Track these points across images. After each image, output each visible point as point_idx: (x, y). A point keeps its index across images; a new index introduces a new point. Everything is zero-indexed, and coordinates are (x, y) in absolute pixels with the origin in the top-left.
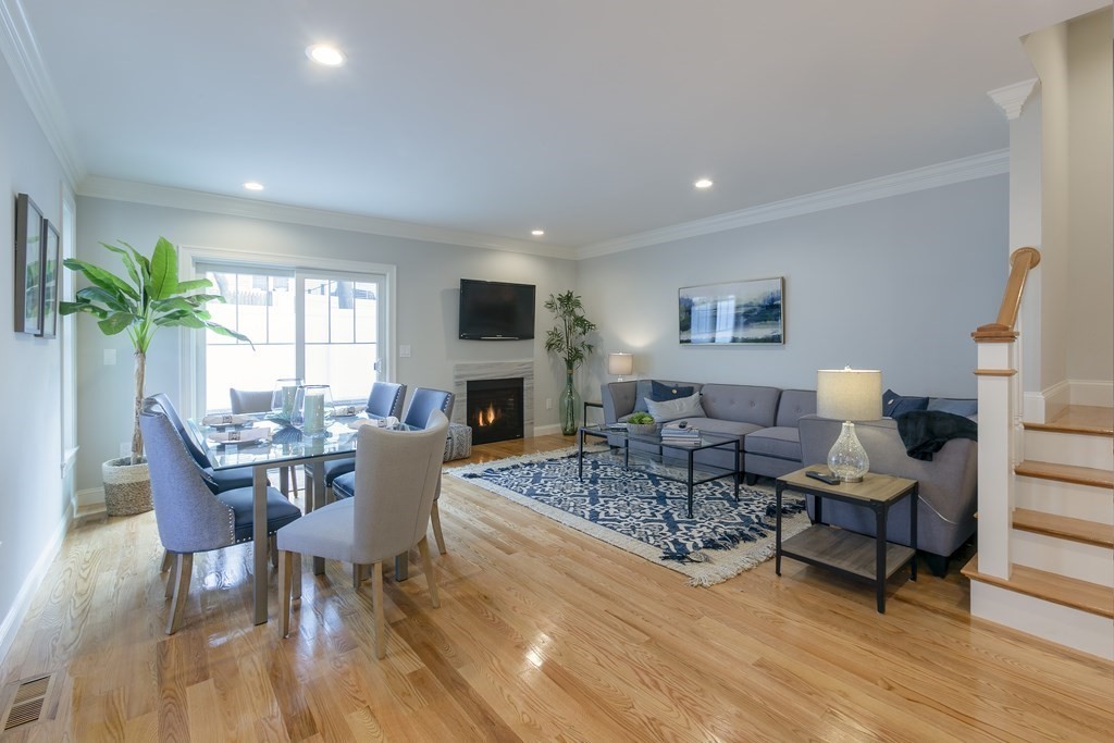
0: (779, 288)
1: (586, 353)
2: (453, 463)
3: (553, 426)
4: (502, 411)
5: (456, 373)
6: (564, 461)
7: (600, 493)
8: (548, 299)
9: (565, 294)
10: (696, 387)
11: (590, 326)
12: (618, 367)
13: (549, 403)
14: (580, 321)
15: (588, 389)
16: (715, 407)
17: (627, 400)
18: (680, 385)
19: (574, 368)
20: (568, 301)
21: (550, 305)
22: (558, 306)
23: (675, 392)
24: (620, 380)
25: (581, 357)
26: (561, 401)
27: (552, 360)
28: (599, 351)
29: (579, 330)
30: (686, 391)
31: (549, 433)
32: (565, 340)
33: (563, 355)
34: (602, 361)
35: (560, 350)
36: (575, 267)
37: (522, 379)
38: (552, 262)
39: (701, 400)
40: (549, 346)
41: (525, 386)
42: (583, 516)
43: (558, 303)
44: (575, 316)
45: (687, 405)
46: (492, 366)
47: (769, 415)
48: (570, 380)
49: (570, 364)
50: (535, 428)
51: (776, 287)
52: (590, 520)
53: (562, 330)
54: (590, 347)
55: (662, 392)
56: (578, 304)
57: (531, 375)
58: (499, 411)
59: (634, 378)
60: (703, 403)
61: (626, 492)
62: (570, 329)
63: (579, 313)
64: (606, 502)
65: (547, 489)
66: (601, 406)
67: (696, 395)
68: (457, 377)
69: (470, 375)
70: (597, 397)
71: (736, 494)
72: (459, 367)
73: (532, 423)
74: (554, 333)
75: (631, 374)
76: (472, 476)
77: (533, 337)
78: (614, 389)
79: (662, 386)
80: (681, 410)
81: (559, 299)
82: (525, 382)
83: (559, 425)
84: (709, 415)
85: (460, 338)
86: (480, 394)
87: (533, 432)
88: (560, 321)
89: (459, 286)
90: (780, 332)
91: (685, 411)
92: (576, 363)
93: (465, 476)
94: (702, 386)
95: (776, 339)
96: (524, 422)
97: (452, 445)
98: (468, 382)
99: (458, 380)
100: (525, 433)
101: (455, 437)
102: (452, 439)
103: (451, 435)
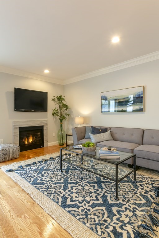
0: (142, 90)
1: (67, 116)
2: (8, 163)
3: (56, 142)
4: (36, 138)
5: (14, 124)
6: (57, 159)
7: (69, 181)
8: (53, 98)
9: (59, 96)
10: (108, 129)
11: (68, 107)
12: (79, 122)
13: (54, 134)
14: (65, 106)
15: (68, 129)
16: (117, 136)
17: (82, 134)
18: (102, 128)
19: (63, 122)
20: (60, 98)
21: (54, 100)
22: (57, 100)
23: (100, 130)
24: (79, 126)
25: (65, 118)
26: (58, 133)
27: (55, 119)
28: (72, 116)
29: (65, 109)
30: (105, 130)
31: (54, 145)
32: (59, 112)
33: (59, 117)
34: (73, 119)
35: (58, 116)
36: (63, 87)
37: (43, 126)
38: (54, 85)
39: (111, 133)
40: (53, 114)
41: (44, 129)
42: (58, 203)
43: (57, 99)
44: (62, 103)
45: (106, 135)
46: (30, 121)
47: (139, 140)
48: (61, 126)
49: (61, 120)
50: (49, 144)
51: (140, 90)
52: (61, 206)
53: (58, 108)
54: (68, 115)
55: (96, 130)
56: (64, 100)
57: (47, 125)
58: (34, 138)
59: (84, 125)
60: (112, 134)
61: (82, 179)
62: (61, 108)
63: (64, 102)
64: (72, 187)
65: (44, 178)
66: (72, 136)
67: (109, 132)
68: (14, 126)
69: (19, 125)
70: (70, 133)
71: (135, 179)
72: (14, 122)
73: (47, 142)
74: (55, 110)
75: (83, 124)
76: (10, 171)
77: (47, 111)
78: (77, 129)
79: (96, 128)
80: (104, 138)
81: (57, 98)
82: (44, 127)
83: (58, 142)
84: (114, 139)
85: (15, 111)
86: (24, 132)
87: (48, 145)
88: (58, 106)
89: (14, 91)
90: (142, 107)
91: (105, 138)
92: (63, 121)
93: (7, 171)
94: (110, 128)
95: (141, 110)
96: (44, 142)
97: (9, 154)
98: (19, 128)
99: (15, 127)
100: (44, 145)
101: (11, 150)
102: (9, 152)
103: (9, 150)
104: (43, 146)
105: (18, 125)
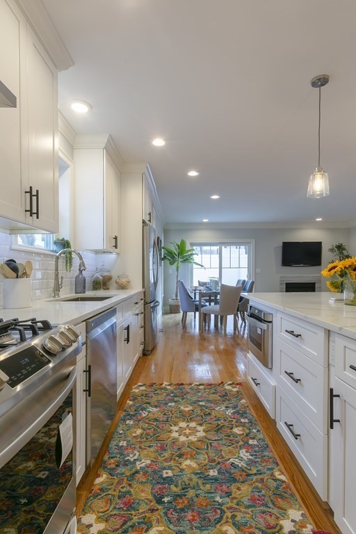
8: (331, 247)
9: (338, 244)
20: (340, 248)
21: (332, 250)
36: (348, 231)
41: (316, 286)
43: (336, 249)
46: (298, 277)
56: (345, 249)
63: (345, 253)
68: (281, 281)
69: (288, 281)
72: (282, 277)
77: (321, 265)
82: (316, 284)
85: (283, 265)
105: (285, 281)
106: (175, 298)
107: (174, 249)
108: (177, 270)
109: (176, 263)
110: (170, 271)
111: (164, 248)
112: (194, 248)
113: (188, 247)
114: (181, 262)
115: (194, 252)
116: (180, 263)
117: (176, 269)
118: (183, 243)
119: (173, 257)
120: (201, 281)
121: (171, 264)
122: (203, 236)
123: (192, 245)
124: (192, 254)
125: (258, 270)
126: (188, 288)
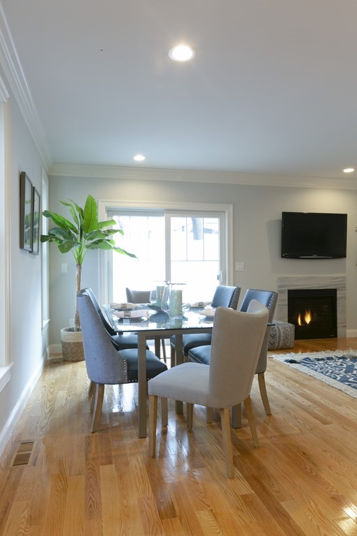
2: (277, 351)
4: (318, 315)
37: (335, 291)
41: (338, 296)
46: (309, 279)
50: (348, 331)
57: (344, 287)
58: (315, 315)
68: (280, 286)
69: (290, 286)
72: (280, 279)
73: (345, 326)
76: (292, 362)
77: (345, 256)
82: (338, 292)
85: (282, 257)
86: (299, 300)
87: (345, 334)
89: (280, 217)
93: (286, 361)
96: (338, 325)
97: (280, 337)
98: (289, 290)
99: (281, 289)
100: (338, 334)
101: (282, 331)
102: (280, 333)
103: (279, 329)
104: (336, 336)
105: (286, 286)
106: (73, 325)
107: (71, 217)
108: (79, 265)
109: (75, 249)
110: (64, 267)
111: (47, 214)
112: (115, 218)
113: (102, 216)
114: (88, 247)
115: (115, 227)
116: (84, 250)
117: (76, 263)
118: (91, 205)
119: (69, 236)
120: (132, 289)
121: (64, 249)
122: (134, 194)
123: (111, 212)
124: (109, 231)
125: (240, 266)
126: (104, 306)
